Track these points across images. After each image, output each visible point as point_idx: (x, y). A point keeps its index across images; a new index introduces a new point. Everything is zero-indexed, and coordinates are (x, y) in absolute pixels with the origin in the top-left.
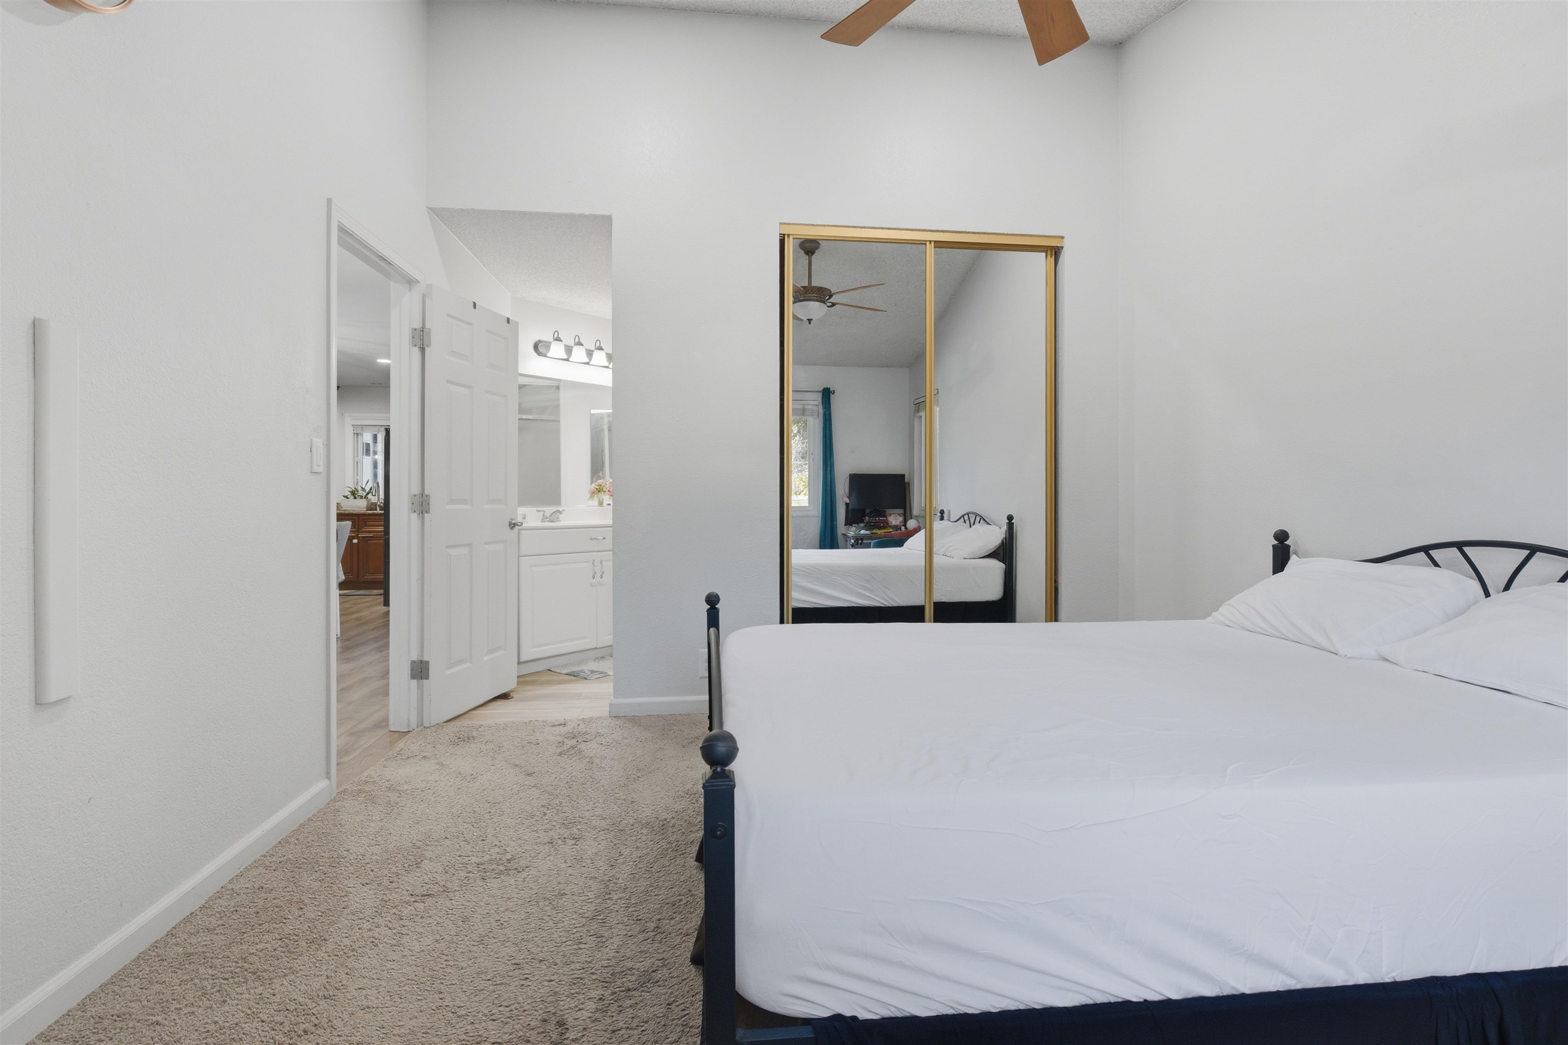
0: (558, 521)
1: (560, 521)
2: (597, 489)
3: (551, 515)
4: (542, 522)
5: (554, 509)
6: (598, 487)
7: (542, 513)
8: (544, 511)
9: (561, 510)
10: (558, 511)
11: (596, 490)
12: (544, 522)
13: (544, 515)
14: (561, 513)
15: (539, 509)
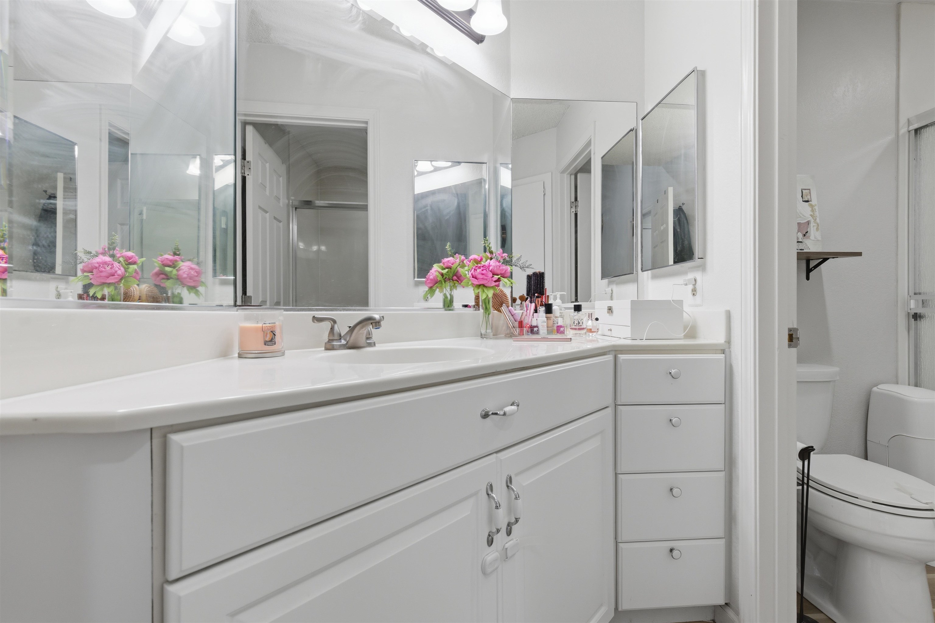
0: (370, 345)
1: (374, 344)
2: (442, 275)
3: (352, 329)
4: (327, 349)
5: (360, 314)
6: (445, 272)
7: (327, 325)
8: (335, 322)
9: (377, 317)
10: (369, 320)
11: (440, 276)
12: (333, 348)
13: (332, 329)
14: (376, 324)
15: (320, 314)
